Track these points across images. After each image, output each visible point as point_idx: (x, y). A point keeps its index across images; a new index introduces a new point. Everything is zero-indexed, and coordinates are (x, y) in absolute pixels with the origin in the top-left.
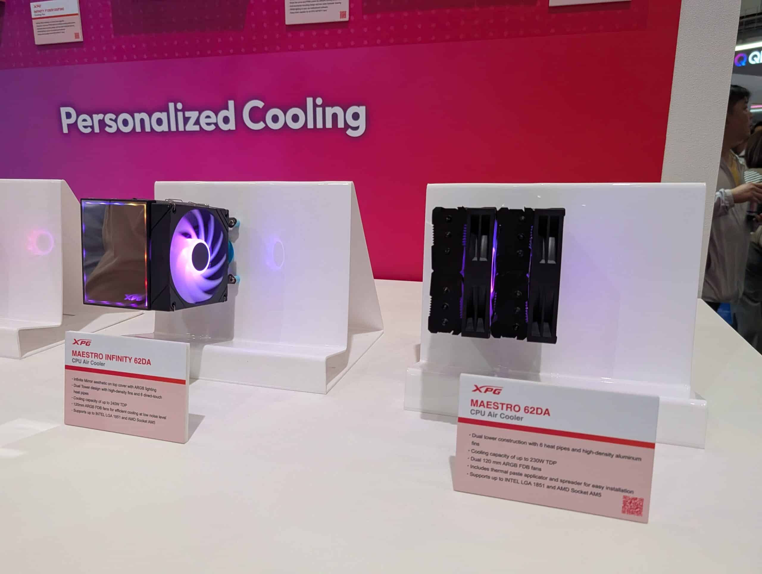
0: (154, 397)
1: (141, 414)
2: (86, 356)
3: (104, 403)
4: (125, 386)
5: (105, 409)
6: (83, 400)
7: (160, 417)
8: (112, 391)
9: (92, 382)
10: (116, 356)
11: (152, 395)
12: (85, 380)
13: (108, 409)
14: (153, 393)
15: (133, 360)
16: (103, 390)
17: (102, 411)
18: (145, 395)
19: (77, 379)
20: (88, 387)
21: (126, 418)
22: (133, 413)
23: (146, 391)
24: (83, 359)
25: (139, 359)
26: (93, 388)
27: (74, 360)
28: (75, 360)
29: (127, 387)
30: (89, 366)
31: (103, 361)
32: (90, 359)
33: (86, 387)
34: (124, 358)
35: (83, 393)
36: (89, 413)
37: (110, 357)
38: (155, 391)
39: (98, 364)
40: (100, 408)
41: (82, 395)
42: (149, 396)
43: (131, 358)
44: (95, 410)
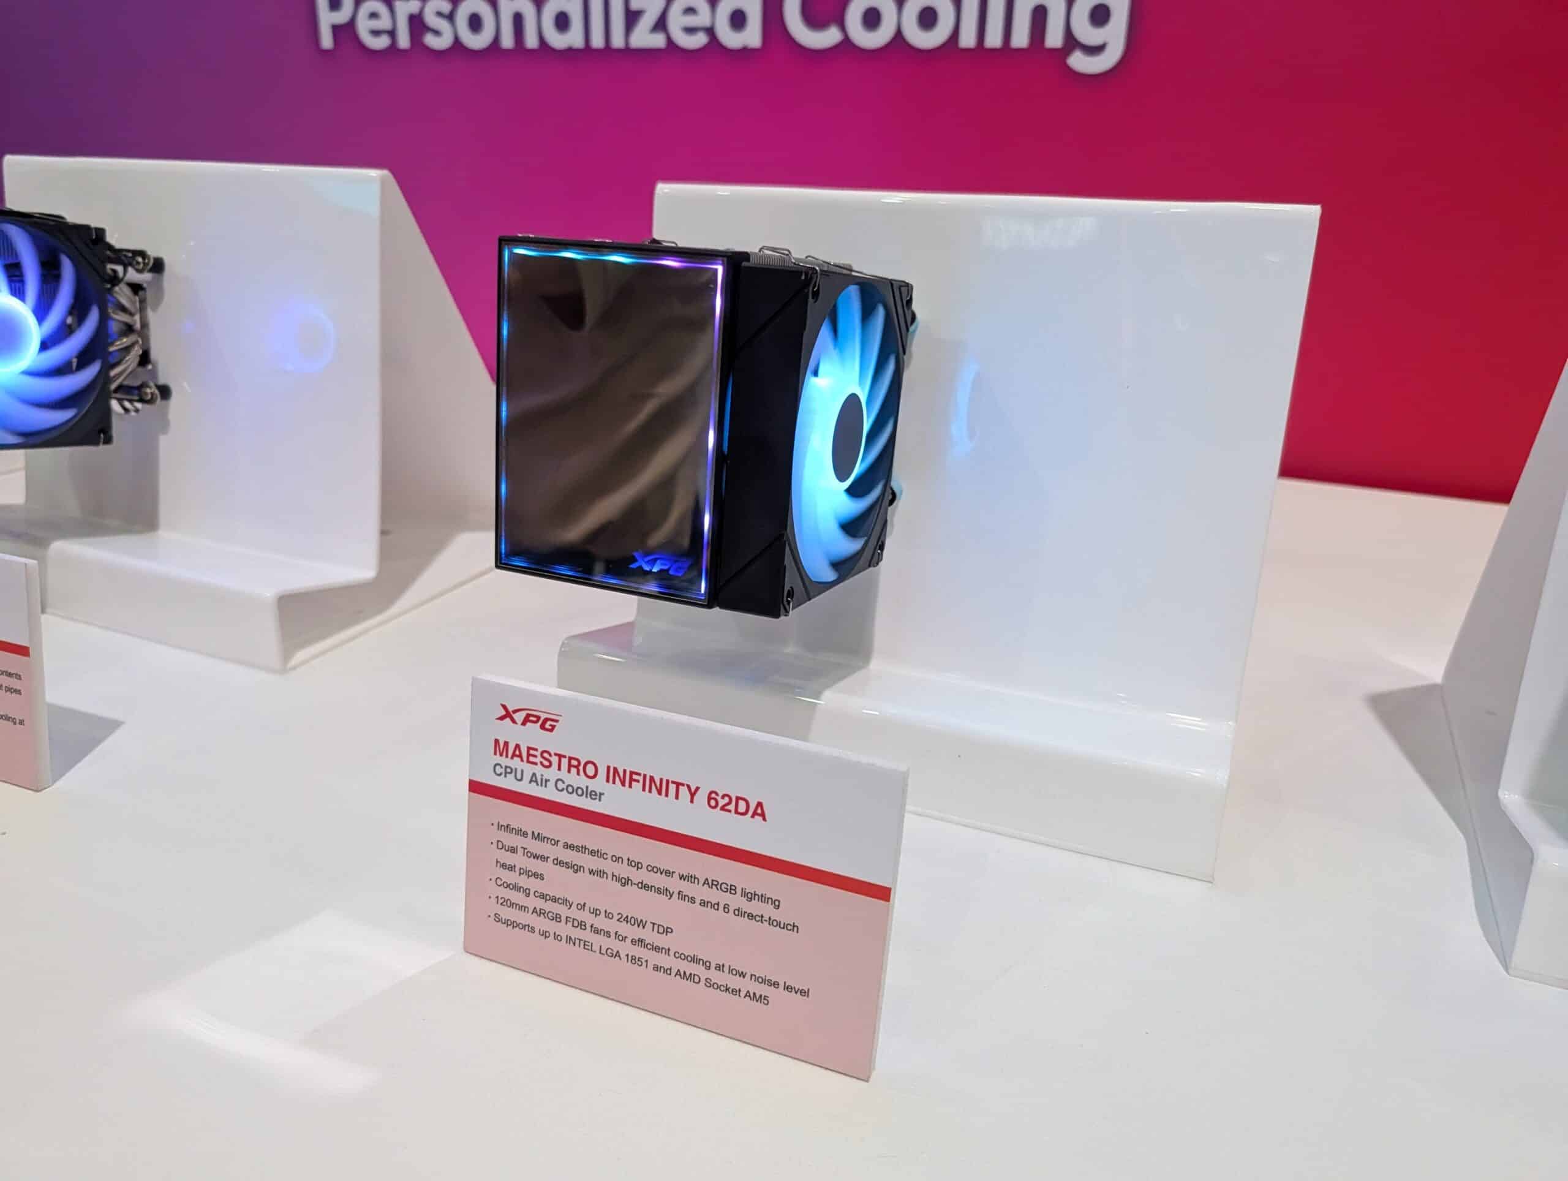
0: (771, 921)
1: (720, 968)
2: (541, 763)
3: (595, 912)
4: (669, 873)
5: (597, 931)
6: (527, 892)
7: (788, 988)
8: (625, 882)
9: (557, 843)
10: (645, 776)
11: (762, 917)
12: (533, 833)
13: (608, 934)
14: (767, 910)
15: (701, 797)
16: (591, 872)
17: (587, 935)
19: (508, 828)
20: (544, 859)
21: (668, 971)
22: (695, 960)
23: (744, 899)
24: (529, 769)
25: (723, 797)
26: (558, 862)
27: (499, 770)
28: (503, 770)
29: (676, 876)
30: (550, 794)
31: (599, 784)
32: (552, 774)
33: (536, 857)
34: (672, 787)
35: (524, 872)
36: (545, 934)
37: (622, 776)
38: (776, 904)
39: (580, 792)
40: (582, 925)
41: (524, 877)
42: (751, 916)
43: (697, 789)
44: (564, 929)
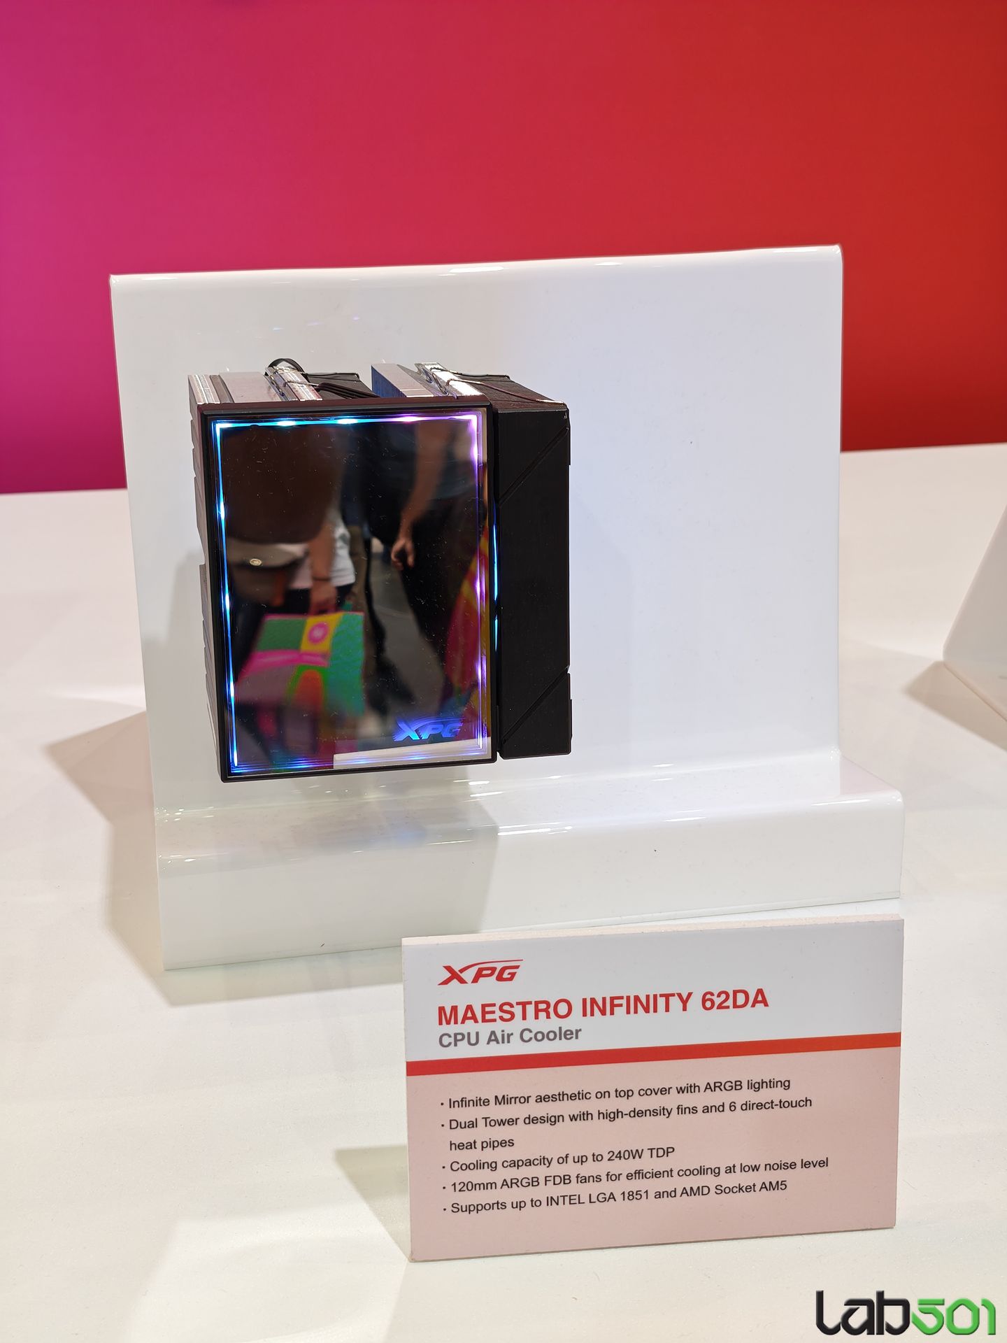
0: (782, 1104)
1: (730, 1170)
2: (501, 1018)
3: (581, 1160)
4: (664, 1091)
5: (585, 1180)
6: (493, 1166)
7: (805, 1165)
8: (614, 1116)
9: (527, 1100)
10: (628, 998)
11: (772, 1102)
12: (496, 1097)
13: (598, 1179)
14: (777, 1094)
15: (695, 1003)
16: (573, 1118)
17: (574, 1188)
18: (747, 1106)
19: (463, 1102)
20: (512, 1122)
21: (672, 1194)
22: (702, 1171)
23: (751, 1091)
24: (485, 1029)
25: (719, 996)
26: (531, 1120)
27: (446, 1040)
28: (452, 1040)
29: (674, 1091)
30: (515, 1048)
31: (574, 1022)
32: (516, 1026)
33: (502, 1123)
34: (661, 1001)
35: (493, 1145)
36: (519, 1205)
37: (601, 1006)
38: (786, 1085)
39: (552, 1036)
40: (565, 1180)
41: (489, 1150)
42: (760, 1106)
43: (690, 995)
44: (542, 1192)
